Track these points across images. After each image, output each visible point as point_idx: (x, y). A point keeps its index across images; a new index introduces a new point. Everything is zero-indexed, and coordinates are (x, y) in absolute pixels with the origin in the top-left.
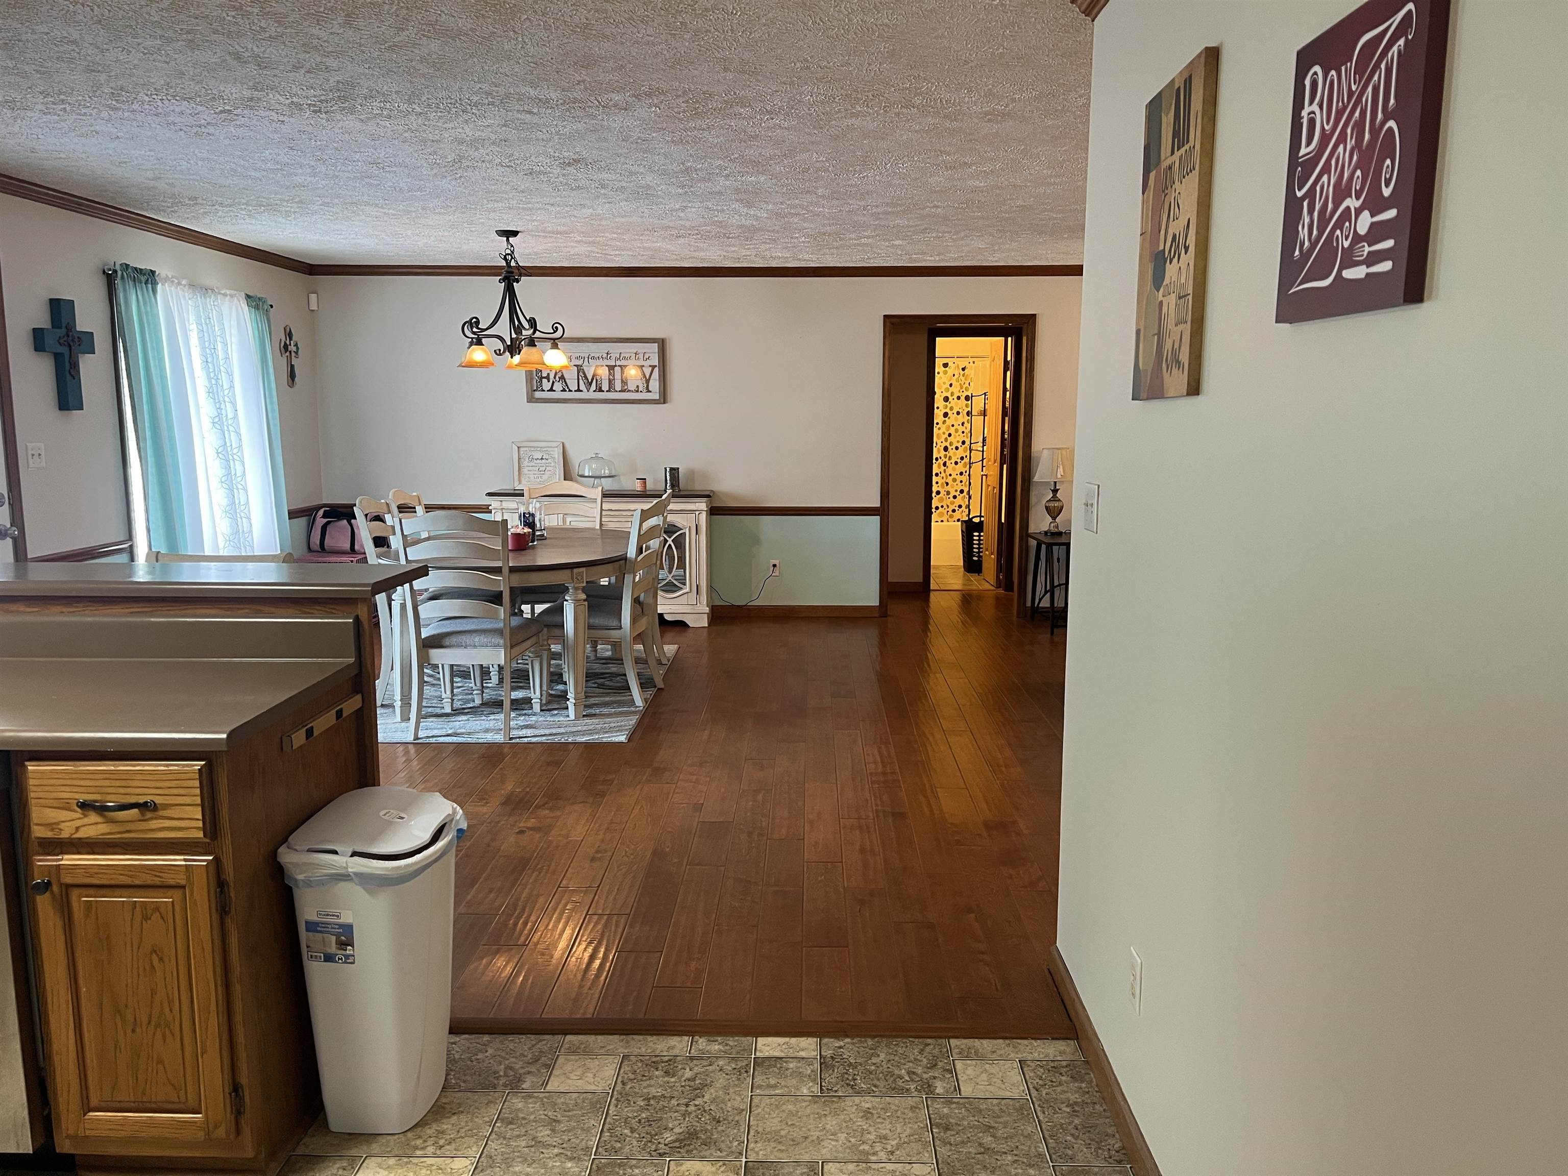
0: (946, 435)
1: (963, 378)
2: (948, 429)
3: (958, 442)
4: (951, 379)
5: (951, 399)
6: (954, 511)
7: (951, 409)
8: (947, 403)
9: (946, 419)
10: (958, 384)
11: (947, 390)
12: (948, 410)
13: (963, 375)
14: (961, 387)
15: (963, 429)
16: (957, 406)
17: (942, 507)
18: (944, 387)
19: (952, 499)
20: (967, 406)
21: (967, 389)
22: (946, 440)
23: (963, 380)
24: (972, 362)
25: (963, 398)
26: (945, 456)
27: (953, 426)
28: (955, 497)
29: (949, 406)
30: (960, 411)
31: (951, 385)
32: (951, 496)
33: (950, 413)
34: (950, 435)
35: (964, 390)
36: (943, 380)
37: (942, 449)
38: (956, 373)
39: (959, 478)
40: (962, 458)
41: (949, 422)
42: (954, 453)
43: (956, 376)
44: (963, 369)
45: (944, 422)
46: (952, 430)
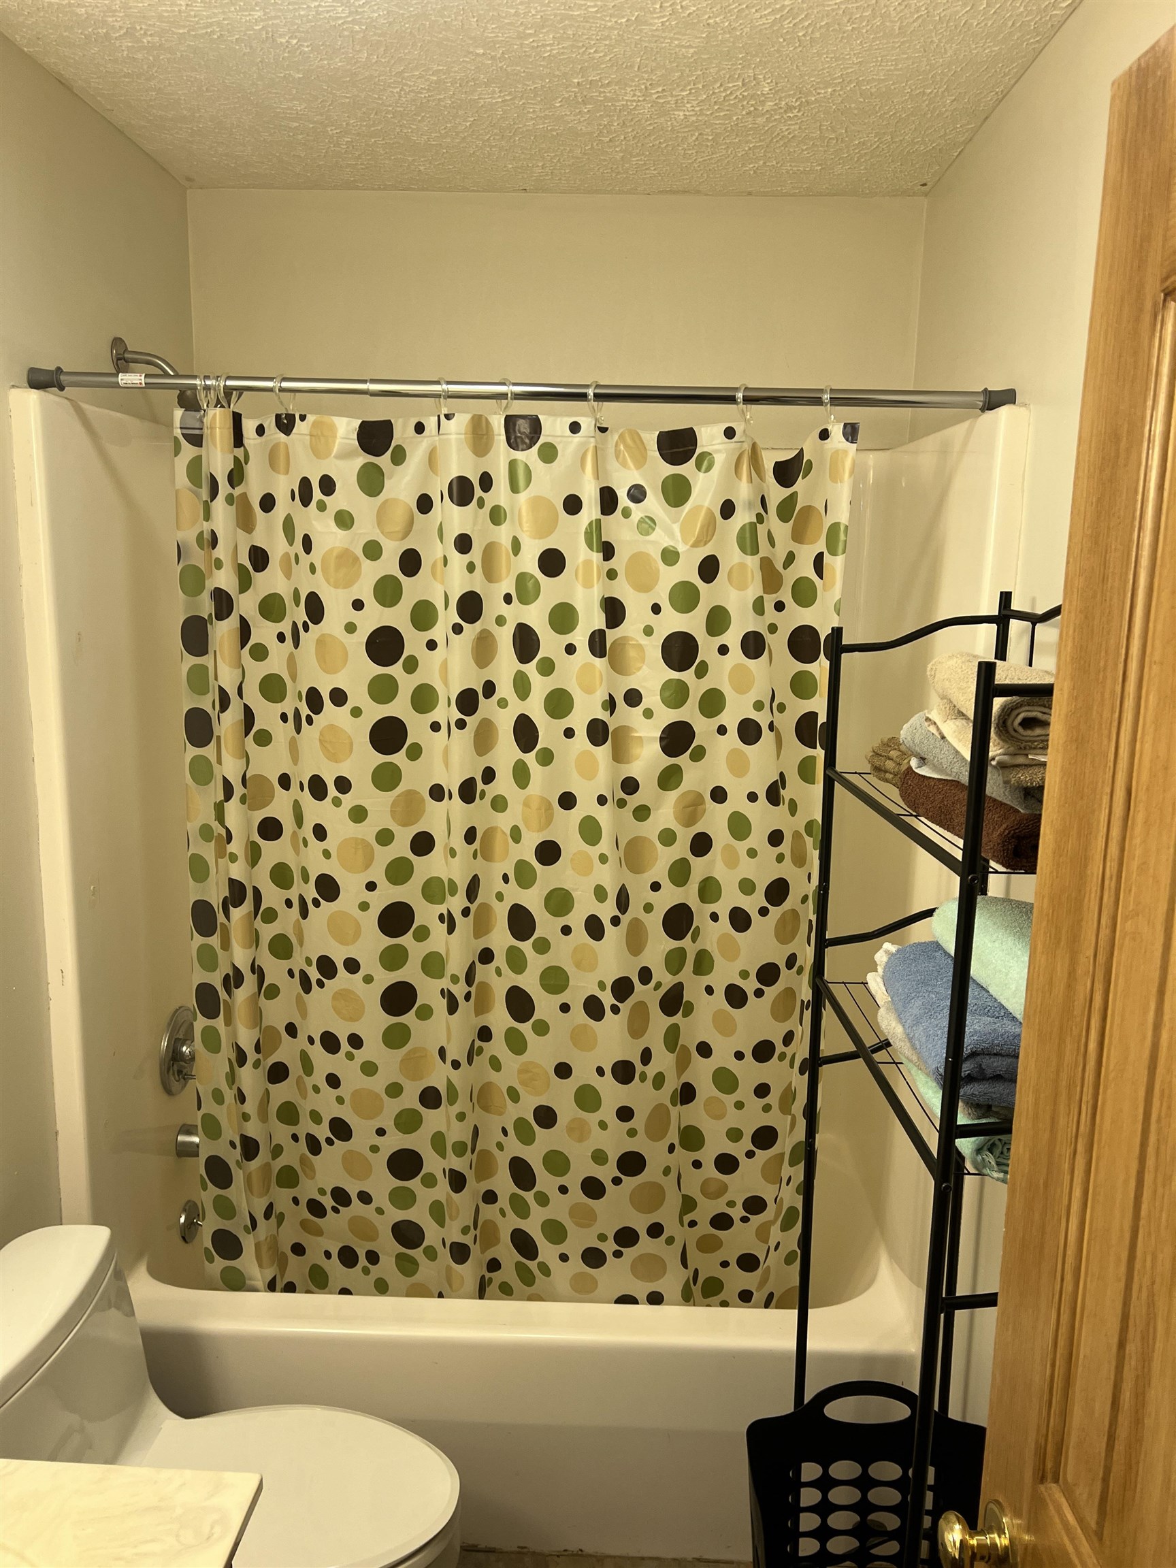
0: (681, 849)
1: (781, 530)
2: (691, 810)
3: (747, 886)
4: (709, 531)
5: (707, 648)
6: (722, 1221)
7: (712, 703)
8: (688, 676)
9: (683, 760)
10: (752, 562)
11: (685, 598)
12: (689, 713)
13: (786, 510)
14: (771, 578)
15: (777, 817)
16: (741, 689)
17: (655, 1230)
18: (670, 577)
19: (710, 1170)
20: (802, 686)
21: (804, 594)
22: (680, 873)
23: (784, 543)
24: (836, 431)
25: (778, 644)
26: (675, 961)
27: (719, 795)
28: (727, 1164)
29: (697, 688)
30: (763, 719)
31: (709, 568)
32: (708, 1155)
33: (703, 727)
34: (701, 844)
35: (786, 595)
36: (661, 538)
37: (654, 923)
38: (743, 493)
39: (750, 1073)
40: (768, 974)
41: (696, 777)
42: (723, 940)
43: (742, 517)
44: (787, 472)
45: (669, 779)
46: (715, 821)
